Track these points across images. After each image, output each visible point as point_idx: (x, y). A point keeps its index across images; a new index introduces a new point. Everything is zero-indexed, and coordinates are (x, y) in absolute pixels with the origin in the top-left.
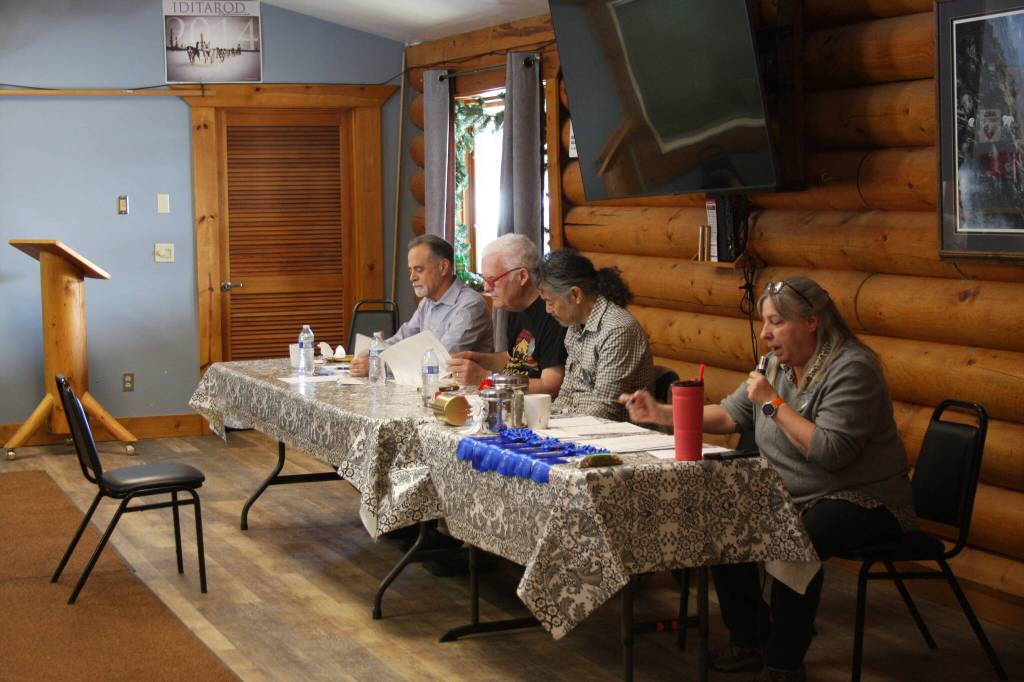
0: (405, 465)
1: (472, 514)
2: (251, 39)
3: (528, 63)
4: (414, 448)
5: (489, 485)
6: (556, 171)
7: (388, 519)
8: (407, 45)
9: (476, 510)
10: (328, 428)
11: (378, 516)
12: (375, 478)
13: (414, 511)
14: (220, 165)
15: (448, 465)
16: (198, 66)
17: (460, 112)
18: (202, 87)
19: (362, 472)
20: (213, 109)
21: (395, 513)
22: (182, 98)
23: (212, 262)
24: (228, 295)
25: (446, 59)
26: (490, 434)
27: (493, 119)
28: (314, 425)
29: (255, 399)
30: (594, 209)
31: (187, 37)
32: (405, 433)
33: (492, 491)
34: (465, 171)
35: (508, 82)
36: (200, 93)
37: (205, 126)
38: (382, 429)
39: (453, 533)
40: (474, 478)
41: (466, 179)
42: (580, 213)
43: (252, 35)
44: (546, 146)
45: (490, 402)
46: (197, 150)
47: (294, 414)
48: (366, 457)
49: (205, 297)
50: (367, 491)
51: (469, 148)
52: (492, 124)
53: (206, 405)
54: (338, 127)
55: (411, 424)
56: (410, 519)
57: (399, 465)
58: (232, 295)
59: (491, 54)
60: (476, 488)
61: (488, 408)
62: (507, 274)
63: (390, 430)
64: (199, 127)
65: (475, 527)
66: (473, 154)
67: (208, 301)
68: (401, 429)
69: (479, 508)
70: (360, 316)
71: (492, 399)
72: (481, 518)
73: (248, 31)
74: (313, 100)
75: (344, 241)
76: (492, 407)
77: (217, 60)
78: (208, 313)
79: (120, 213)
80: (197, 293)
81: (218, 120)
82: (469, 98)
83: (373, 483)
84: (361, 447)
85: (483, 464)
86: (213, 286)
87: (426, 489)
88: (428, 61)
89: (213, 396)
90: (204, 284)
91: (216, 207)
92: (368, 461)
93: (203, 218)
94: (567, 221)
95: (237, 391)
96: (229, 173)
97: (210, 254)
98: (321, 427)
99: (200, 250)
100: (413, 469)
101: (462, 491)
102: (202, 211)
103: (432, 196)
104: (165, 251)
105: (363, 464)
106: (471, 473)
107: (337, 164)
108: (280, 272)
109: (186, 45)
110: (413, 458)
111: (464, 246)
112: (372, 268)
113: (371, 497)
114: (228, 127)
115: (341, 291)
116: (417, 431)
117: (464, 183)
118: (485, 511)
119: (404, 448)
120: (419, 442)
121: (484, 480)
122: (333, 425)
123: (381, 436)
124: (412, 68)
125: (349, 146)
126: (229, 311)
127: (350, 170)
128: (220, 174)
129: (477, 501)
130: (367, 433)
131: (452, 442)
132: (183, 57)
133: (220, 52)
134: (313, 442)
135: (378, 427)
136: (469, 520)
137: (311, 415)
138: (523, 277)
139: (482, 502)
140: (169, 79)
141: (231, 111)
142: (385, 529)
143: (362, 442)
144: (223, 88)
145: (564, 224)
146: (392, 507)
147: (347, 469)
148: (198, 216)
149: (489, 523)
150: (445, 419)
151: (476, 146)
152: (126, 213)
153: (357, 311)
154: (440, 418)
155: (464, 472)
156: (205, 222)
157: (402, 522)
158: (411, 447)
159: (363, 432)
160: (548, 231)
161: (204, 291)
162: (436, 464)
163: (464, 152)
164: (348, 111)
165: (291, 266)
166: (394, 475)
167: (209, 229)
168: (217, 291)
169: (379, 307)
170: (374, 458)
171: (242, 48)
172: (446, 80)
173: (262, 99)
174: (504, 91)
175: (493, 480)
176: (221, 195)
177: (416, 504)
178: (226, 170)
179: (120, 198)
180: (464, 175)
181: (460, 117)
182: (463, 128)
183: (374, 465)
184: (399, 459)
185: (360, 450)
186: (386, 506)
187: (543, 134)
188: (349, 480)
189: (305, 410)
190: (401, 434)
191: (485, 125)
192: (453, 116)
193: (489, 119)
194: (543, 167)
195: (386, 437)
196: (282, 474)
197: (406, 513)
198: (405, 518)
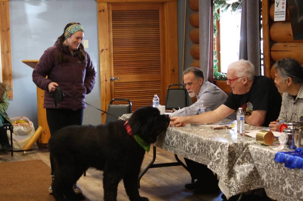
0: (242, 164)
1: (284, 188)
4: (246, 156)
5: (295, 175)
6: (267, 27)
7: (235, 189)
9: (287, 187)
10: (196, 146)
11: (230, 188)
12: (228, 170)
13: (247, 185)
14: (109, 28)
15: (268, 165)
17: (216, 2)
19: (219, 167)
20: (107, 3)
21: (239, 186)
23: (106, 69)
24: (113, 83)
26: (288, 150)
27: (231, 5)
28: (188, 144)
30: (286, 44)
32: (239, 149)
33: (297, 178)
34: (216, 28)
37: (103, 11)
38: (230, 147)
39: (271, 197)
40: (285, 171)
41: (216, 32)
42: (278, 46)
44: (261, 17)
45: (288, 135)
46: (100, 20)
47: (174, 139)
48: (222, 160)
49: (103, 84)
50: (224, 176)
51: (217, 18)
52: (230, 8)
54: (159, 10)
55: (242, 144)
56: (245, 189)
57: (239, 163)
58: (114, 83)
60: (287, 176)
61: (288, 138)
63: (233, 148)
64: (101, 11)
65: (286, 194)
66: (219, 21)
67: (105, 85)
68: (238, 147)
69: (288, 186)
70: (171, 91)
71: (289, 134)
72: (290, 190)
75: (161, 59)
76: (290, 138)
78: (105, 91)
80: (100, 82)
81: (108, 8)
83: (227, 172)
84: (219, 155)
85: (293, 165)
86: (107, 79)
87: (254, 174)
90: (103, 78)
91: (108, 46)
92: (223, 162)
93: (103, 50)
94: (272, 49)
96: (113, 31)
97: (106, 65)
98: (192, 145)
100: (245, 165)
101: (278, 177)
102: (102, 47)
103: (203, 39)
105: (220, 163)
106: (284, 169)
107: (158, 26)
108: (134, 73)
110: (245, 161)
111: (216, 61)
112: (173, 71)
113: (226, 179)
114: (112, 11)
115: (160, 81)
116: (248, 148)
117: (215, 34)
118: (293, 187)
119: (241, 155)
120: (249, 153)
121: (293, 173)
122: (199, 144)
123: (229, 150)
125: (163, 19)
126: (113, 90)
127: (164, 28)
128: (109, 31)
129: (287, 182)
130: (221, 148)
131: (271, 154)
134: (186, 151)
135: (228, 146)
136: (282, 191)
137: (185, 139)
138: (245, 81)
139: (290, 183)
141: (114, 4)
142: (234, 194)
143: (220, 153)
145: (270, 51)
146: (237, 183)
147: (212, 165)
148: (101, 49)
149: (295, 193)
150: (262, 142)
151: (221, 18)
153: (169, 89)
154: (259, 142)
155: (279, 168)
156: (103, 52)
157: (241, 191)
158: (245, 155)
159: (220, 148)
160: (262, 54)
161: (103, 81)
162: (260, 164)
163: (216, 20)
164: (162, 4)
165: (139, 71)
166: (237, 168)
167: (105, 54)
168: (109, 81)
169: (177, 87)
170: (227, 160)
175: (298, 173)
176: (110, 40)
177: (248, 182)
178: (112, 30)
180: (216, 30)
181: (216, 5)
182: (216, 10)
183: (227, 164)
184: (239, 161)
185: (219, 157)
186: (233, 183)
187: (260, 11)
188: (213, 170)
189: (181, 137)
190: (238, 149)
191: (227, 8)
192: (212, 5)
193: (229, 5)
194: (260, 26)
195: (231, 151)
196: (155, 163)
197: (243, 186)
198: (243, 188)
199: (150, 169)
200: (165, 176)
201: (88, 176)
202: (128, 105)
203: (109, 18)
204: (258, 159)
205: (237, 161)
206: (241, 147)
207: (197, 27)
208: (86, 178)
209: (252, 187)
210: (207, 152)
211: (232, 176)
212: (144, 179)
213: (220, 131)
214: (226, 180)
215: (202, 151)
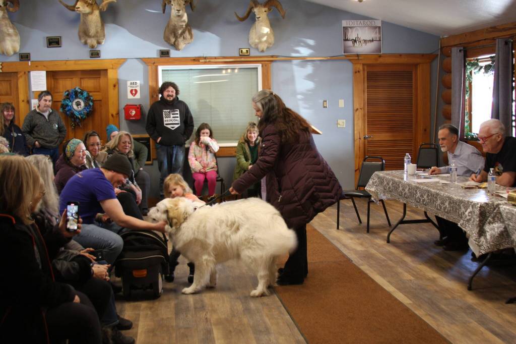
0: (492, 223)
2: (378, 35)
3: (506, 43)
4: (497, 216)
7: (485, 248)
8: (441, 37)
10: (447, 204)
11: (480, 246)
12: (478, 229)
13: (497, 245)
14: (364, 88)
16: (357, 47)
17: (468, 64)
18: (358, 55)
19: (470, 226)
20: (362, 65)
21: (488, 245)
22: (350, 60)
23: (360, 127)
24: (366, 142)
25: (461, 43)
27: (483, 67)
28: (439, 202)
29: (401, 189)
31: (352, 35)
34: (468, 90)
35: (497, 52)
36: (357, 58)
37: (359, 72)
38: (481, 207)
41: (469, 93)
43: (378, 34)
44: (514, 79)
46: (355, 82)
47: (425, 197)
48: (473, 219)
49: (357, 142)
50: (474, 235)
51: (470, 80)
52: (483, 70)
53: (373, 189)
54: (412, 72)
55: (493, 204)
56: (495, 248)
57: (490, 223)
58: (368, 141)
59: (485, 40)
62: (492, 136)
63: (484, 207)
64: (356, 72)
66: (471, 83)
67: (359, 143)
68: (488, 207)
70: (422, 151)
73: (376, 33)
74: (403, 60)
75: (414, 119)
77: (364, 45)
78: (359, 148)
79: (324, 107)
80: (354, 140)
81: (364, 70)
82: (472, 59)
83: (477, 231)
84: (470, 214)
86: (361, 137)
87: (505, 234)
88: (452, 44)
89: (376, 186)
90: (357, 137)
91: (362, 105)
92: (474, 221)
93: (357, 109)
95: (390, 184)
97: (360, 124)
98: (443, 203)
99: (355, 122)
100: (496, 225)
102: (357, 106)
103: (454, 100)
104: (342, 123)
105: (471, 222)
107: (411, 87)
108: (387, 132)
109: (351, 38)
110: (496, 220)
111: (467, 122)
112: (425, 130)
113: (477, 237)
114: (367, 72)
115: (411, 140)
116: (499, 208)
117: (468, 95)
119: (492, 215)
120: (500, 213)
122: (450, 203)
123: (480, 210)
124: (444, 47)
125: (416, 80)
126: (366, 148)
127: (416, 89)
128: (364, 91)
130: (472, 207)
132: (350, 43)
133: (365, 41)
134: (437, 209)
135: (479, 206)
137: (436, 198)
138: (499, 137)
140: (344, 53)
141: (369, 65)
142: (483, 252)
143: (470, 212)
144: (366, 56)
146: (487, 242)
147: (463, 224)
148: (355, 109)
150: (513, 203)
151: (473, 79)
152: (326, 107)
153: (420, 148)
154: (510, 202)
156: (358, 111)
157: (491, 249)
160: (514, 116)
161: (357, 139)
162: (511, 224)
163: (468, 82)
164: (416, 65)
165: (391, 129)
166: (487, 228)
167: (360, 114)
168: (362, 139)
169: (428, 146)
170: (478, 220)
171: (374, 39)
172: (463, 51)
173: (381, 60)
174: (494, 55)
176: (364, 100)
177: (498, 242)
178: (366, 90)
179: (324, 101)
180: (467, 92)
181: (468, 67)
182: (469, 72)
183: (478, 223)
184: (490, 220)
185: (469, 216)
186: (483, 242)
187: (513, 73)
188: (464, 229)
189: (432, 195)
190: (489, 209)
191: (479, 70)
192: (465, 67)
193: (481, 67)
194: (513, 88)
195: (482, 210)
196: (405, 219)
197: (493, 245)
198: (493, 247)
199: (399, 225)
200: (415, 232)
201: (341, 230)
202: (381, 163)
203: (364, 78)
204: (509, 219)
205: (488, 221)
206: (492, 207)
207: (450, 88)
208: (340, 231)
209: (501, 246)
210: (458, 211)
211: (482, 235)
212: (394, 234)
213: (472, 190)
214: (476, 239)
215: (453, 209)
